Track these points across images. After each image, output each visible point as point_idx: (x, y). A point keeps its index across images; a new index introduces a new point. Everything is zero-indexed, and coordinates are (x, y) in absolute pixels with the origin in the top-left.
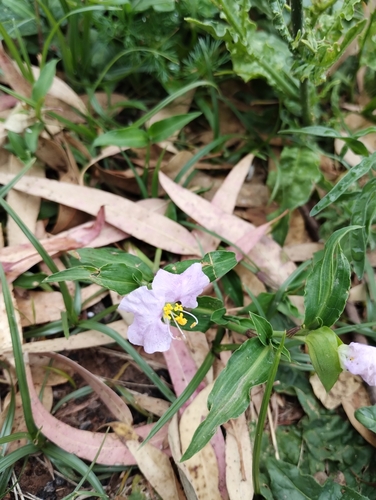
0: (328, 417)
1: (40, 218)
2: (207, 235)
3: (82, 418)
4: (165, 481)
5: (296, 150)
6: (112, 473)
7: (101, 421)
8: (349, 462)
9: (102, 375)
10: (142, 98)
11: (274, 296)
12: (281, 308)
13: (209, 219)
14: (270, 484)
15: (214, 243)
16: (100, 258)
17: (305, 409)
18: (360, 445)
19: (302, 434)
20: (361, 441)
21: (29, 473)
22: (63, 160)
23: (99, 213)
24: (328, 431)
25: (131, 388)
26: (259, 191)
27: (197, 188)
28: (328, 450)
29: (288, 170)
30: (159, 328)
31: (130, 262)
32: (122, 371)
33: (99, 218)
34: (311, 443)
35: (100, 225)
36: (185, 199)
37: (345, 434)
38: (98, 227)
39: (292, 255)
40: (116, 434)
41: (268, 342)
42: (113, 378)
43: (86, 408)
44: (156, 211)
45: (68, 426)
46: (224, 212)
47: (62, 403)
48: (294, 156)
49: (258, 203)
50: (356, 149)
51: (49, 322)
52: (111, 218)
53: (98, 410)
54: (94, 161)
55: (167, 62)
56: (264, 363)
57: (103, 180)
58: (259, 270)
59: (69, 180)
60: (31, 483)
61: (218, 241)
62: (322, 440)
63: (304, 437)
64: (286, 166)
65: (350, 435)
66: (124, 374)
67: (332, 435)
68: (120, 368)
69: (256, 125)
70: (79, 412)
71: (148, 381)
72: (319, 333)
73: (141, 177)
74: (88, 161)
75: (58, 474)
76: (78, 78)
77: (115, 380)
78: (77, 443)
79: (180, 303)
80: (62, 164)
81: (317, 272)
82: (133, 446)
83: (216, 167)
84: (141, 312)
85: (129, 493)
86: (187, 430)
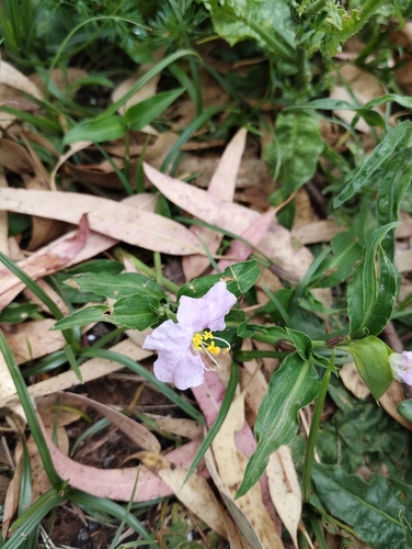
0: (360, 406)
1: (11, 234)
2: (207, 230)
3: (104, 454)
4: (206, 505)
5: (291, 116)
6: (148, 507)
7: (125, 453)
8: (388, 450)
9: (117, 403)
10: (102, 69)
11: (294, 292)
12: (303, 304)
13: (208, 211)
14: (315, 489)
15: (217, 238)
16: (102, 284)
17: (338, 404)
18: (396, 430)
19: (337, 429)
20: (396, 426)
21: (58, 523)
22: (26, 161)
23: (81, 221)
24: (363, 422)
25: (151, 412)
26: (255, 167)
27: (186, 175)
28: (365, 441)
29: (285, 141)
30: (190, 362)
31: (136, 282)
32: (137, 395)
33: (82, 227)
34: (348, 437)
35: (85, 234)
36: (176, 191)
37: (381, 421)
38: (82, 237)
39: (301, 238)
40: (146, 466)
41: (307, 357)
42: (129, 404)
43: (107, 442)
44: (143, 209)
45: (93, 469)
46: (224, 201)
47: (80, 442)
48: (290, 124)
49: (256, 181)
50: (371, 120)
51: (47, 355)
52: (95, 224)
53: (120, 442)
54: (63, 159)
55: (131, 26)
56: (307, 379)
57: (76, 178)
58: (272, 263)
59: (38, 186)
60: (61, 534)
61: (221, 235)
62: (358, 432)
63: (341, 432)
64: (282, 136)
65: (385, 423)
66: (141, 397)
67: (366, 425)
68: (135, 392)
69: (240, 88)
70: (100, 449)
71: (168, 401)
72: (365, 343)
73: (122, 170)
74: (56, 159)
75: (90, 518)
76: (23, 56)
77: (132, 406)
78: (107, 485)
79: (208, 330)
80: (26, 166)
81: (359, 278)
82: (165, 474)
83: (204, 145)
84: (169, 348)
85: (170, 524)
86: (221, 448)
